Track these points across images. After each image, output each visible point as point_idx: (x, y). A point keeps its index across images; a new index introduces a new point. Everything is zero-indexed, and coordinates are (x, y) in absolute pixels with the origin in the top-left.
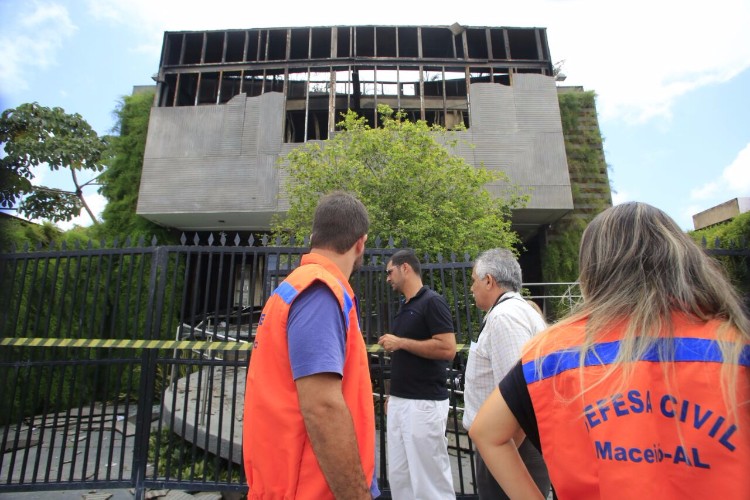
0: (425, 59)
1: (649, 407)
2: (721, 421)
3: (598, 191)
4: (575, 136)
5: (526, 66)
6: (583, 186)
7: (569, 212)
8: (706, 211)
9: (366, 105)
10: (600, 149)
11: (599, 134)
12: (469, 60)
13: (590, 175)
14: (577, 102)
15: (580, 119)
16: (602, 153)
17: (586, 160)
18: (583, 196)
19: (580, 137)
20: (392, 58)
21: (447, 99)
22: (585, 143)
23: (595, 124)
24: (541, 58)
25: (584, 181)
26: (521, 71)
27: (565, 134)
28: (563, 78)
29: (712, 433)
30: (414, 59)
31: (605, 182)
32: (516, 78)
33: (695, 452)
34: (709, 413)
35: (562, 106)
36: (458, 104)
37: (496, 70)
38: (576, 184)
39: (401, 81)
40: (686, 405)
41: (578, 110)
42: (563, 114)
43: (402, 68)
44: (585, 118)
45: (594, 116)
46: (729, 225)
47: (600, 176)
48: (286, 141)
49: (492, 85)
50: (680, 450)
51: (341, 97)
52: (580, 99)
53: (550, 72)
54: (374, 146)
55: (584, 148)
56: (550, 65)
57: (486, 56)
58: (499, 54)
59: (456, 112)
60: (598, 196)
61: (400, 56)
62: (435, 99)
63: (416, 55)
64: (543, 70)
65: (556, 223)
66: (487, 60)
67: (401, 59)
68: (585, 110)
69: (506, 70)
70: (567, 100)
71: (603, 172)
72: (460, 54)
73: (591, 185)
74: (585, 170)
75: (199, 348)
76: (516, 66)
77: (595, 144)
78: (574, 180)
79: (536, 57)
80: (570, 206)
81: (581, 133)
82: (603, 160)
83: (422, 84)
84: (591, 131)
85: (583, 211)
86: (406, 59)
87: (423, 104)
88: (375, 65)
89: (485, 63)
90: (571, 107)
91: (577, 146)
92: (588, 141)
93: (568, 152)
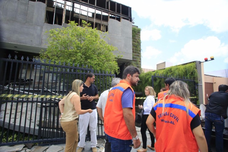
0: (97, 7)
1: (168, 115)
2: (177, 118)
3: (138, 56)
4: (135, 40)
5: (125, 17)
6: (135, 54)
7: (131, 61)
8: (159, 64)
9: (75, 16)
10: (140, 45)
11: (140, 41)
12: (110, 11)
13: (137, 51)
14: (136, 31)
15: (136, 35)
16: (140, 46)
17: (137, 47)
18: (135, 57)
19: (136, 40)
20: (86, 3)
21: (102, 21)
22: (137, 43)
23: (140, 38)
24: (129, 16)
25: (135, 53)
26: (124, 18)
27: (132, 39)
28: (134, 23)
29: (176, 120)
30: (94, 6)
31: (140, 54)
32: (122, 20)
33: (173, 122)
34: (176, 117)
35: (133, 31)
36: (105, 23)
37: (117, 16)
38: (133, 53)
39: (89, 11)
40: (173, 115)
41: (136, 33)
42: (133, 33)
43: (89, 7)
44: (138, 36)
45: (140, 35)
46: (165, 70)
47: (139, 52)
48: (45, 22)
49: (115, 20)
50: (171, 122)
51: (68, 11)
52: (137, 30)
53: (131, 21)
54: (80, 34)
55: (136, 44)
56: (131, 18)
57: (115, 11)
58: (118, 12)
59: (104, 25)
60: (138, 57)
61: (89, 3)
62: (98, 20)
63: (94, 5)
64: (129, 20)
65: (127, 63)
66: (115, 12)
67: (89, 4)
68: (138, 33)
69: (120, 17)
70: (134, 29)
71: (140, 51)
72: (108, 8)
73: (137, 54)
74: (136, 50)
75: (17, 97)
76: (123, 17)
77: (139, 43)
78: (133, 52)
79: (128, 16)
80: (131, 59)
81: (136, 39)
82: (140, 48)
83: (95, 14)
84: (139, 39)
85: (134, 61)
86: (91, 5)
87: (95, 21)
88: (81, 4)
89: (114, 13)
90: (135, 32)
91: (135, 43)
92: (138, 42)
93: (133, 44)
